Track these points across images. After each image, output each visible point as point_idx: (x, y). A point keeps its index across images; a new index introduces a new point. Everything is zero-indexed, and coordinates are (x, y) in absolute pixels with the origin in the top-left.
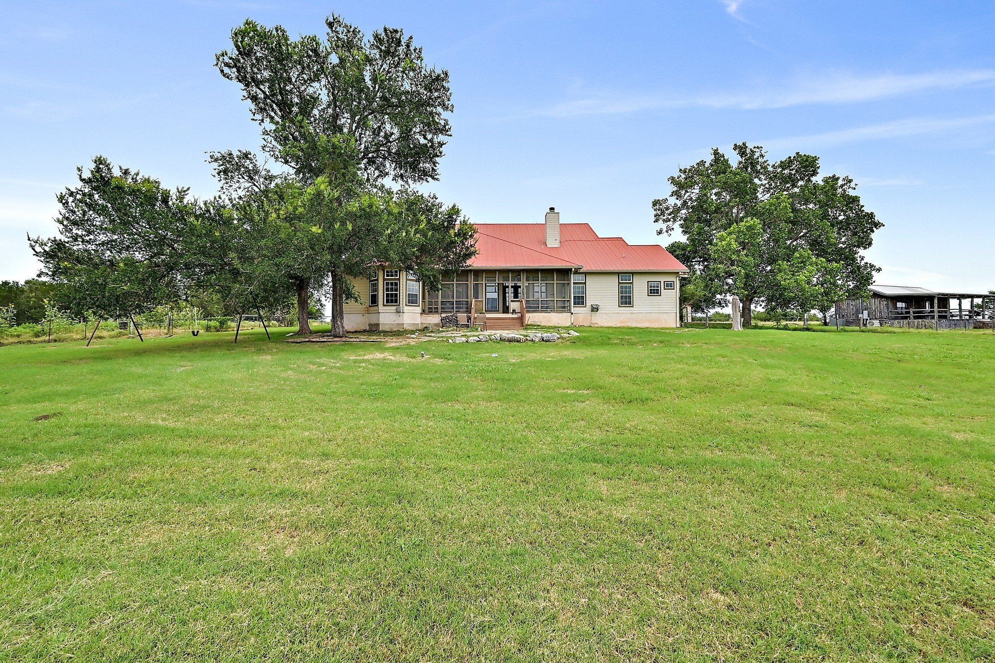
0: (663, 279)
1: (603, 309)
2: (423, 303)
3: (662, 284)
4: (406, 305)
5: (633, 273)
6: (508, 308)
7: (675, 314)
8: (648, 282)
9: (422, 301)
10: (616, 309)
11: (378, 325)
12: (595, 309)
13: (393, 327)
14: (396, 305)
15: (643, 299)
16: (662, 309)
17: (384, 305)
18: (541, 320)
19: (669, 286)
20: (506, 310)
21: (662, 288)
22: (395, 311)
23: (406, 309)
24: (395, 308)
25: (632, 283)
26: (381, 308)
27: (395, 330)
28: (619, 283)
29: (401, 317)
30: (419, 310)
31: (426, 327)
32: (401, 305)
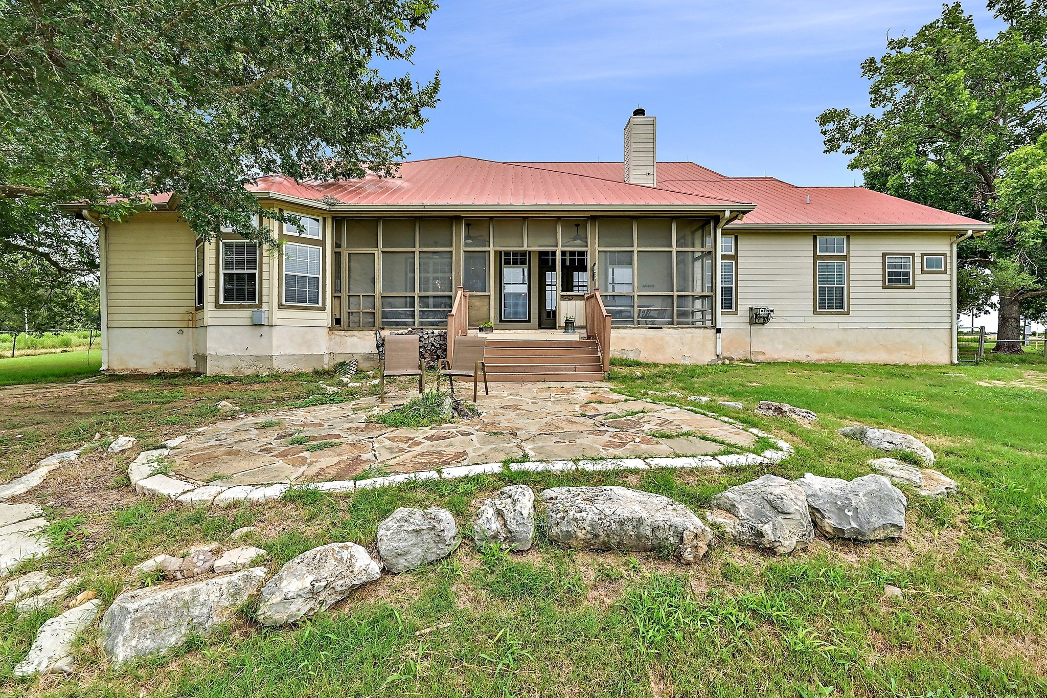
0: (918, 247)
1: (778, 319)
2: (337, 302)
3: (918, 259)
4: (280, 306)
5: (849, 233)
6: (552, 314)
7: (946, 333)
8: (884, 255)
9: (334, 298)
10: (807, 319)
11: (201, 358)
12: (759, 318)
13: (244, 364)
14: (250, 307)
15: (874, 295)
16: (913, 319)
17: (218, 306)
18: (637, 345)
19: (933, 264)
20: (548, 320)
21: (918, 271)
22: (248, 322)
23: (279, 316)
24: (247, 313)
25: (845, 258)
26: (210, 313)
27: (248, 372)
28: (816, 258)
29: (264, 340)
30: (324, 318)
31: (342, 364)
32: (265, 307)
